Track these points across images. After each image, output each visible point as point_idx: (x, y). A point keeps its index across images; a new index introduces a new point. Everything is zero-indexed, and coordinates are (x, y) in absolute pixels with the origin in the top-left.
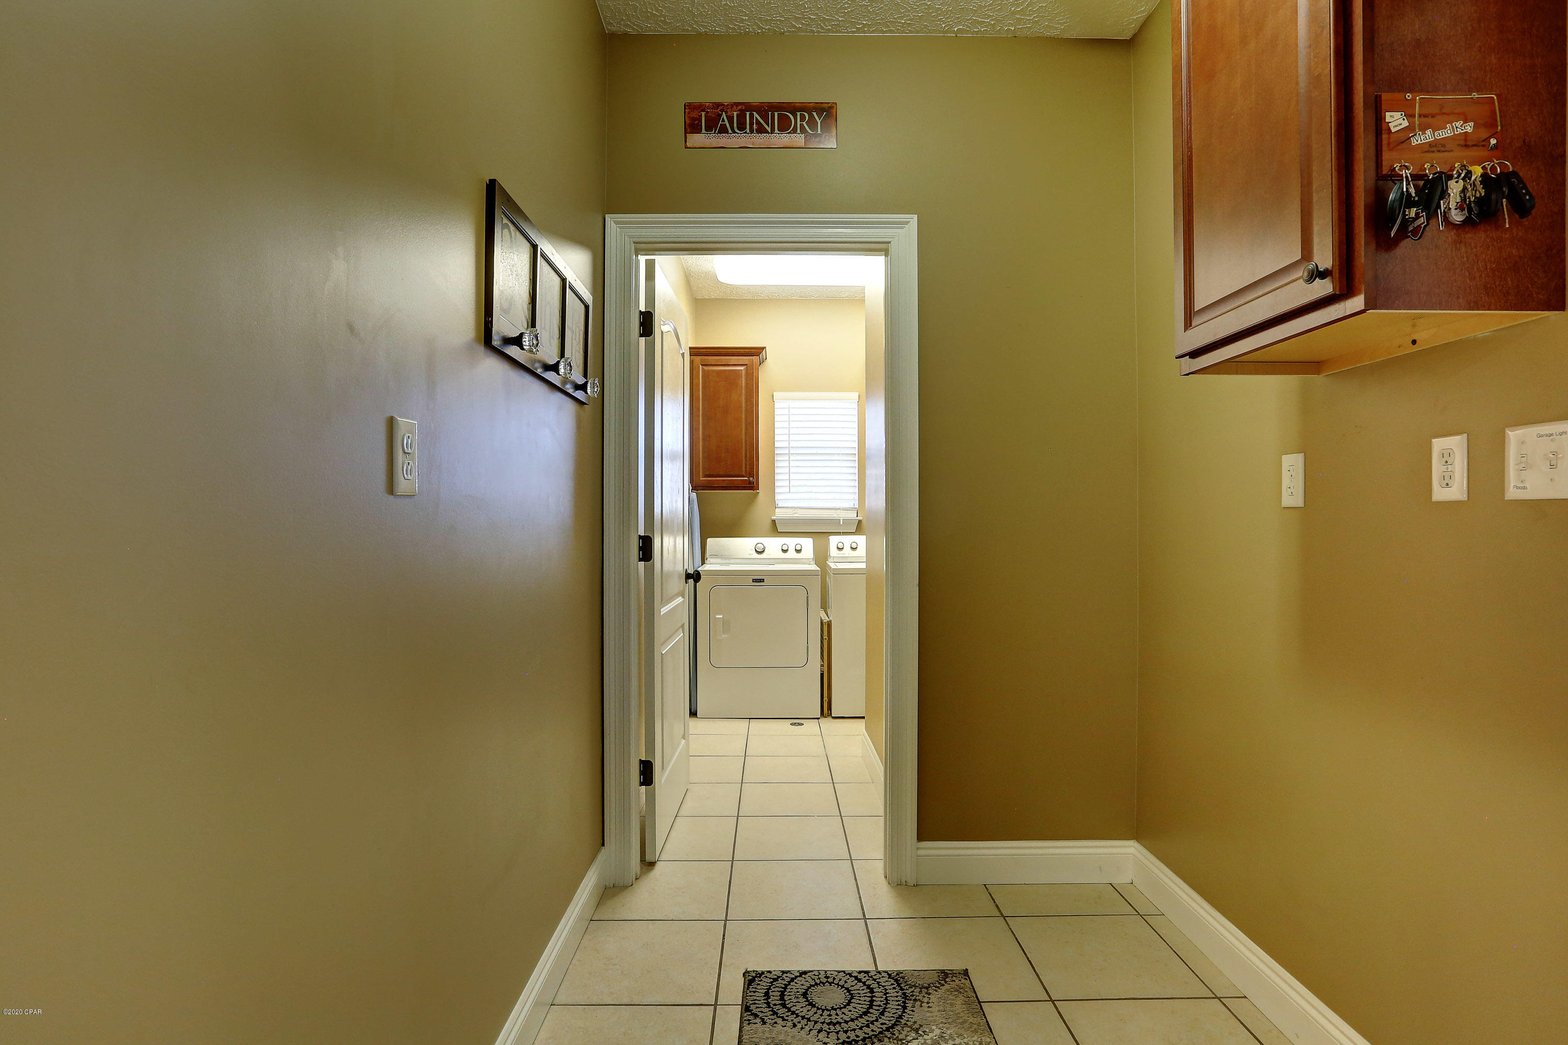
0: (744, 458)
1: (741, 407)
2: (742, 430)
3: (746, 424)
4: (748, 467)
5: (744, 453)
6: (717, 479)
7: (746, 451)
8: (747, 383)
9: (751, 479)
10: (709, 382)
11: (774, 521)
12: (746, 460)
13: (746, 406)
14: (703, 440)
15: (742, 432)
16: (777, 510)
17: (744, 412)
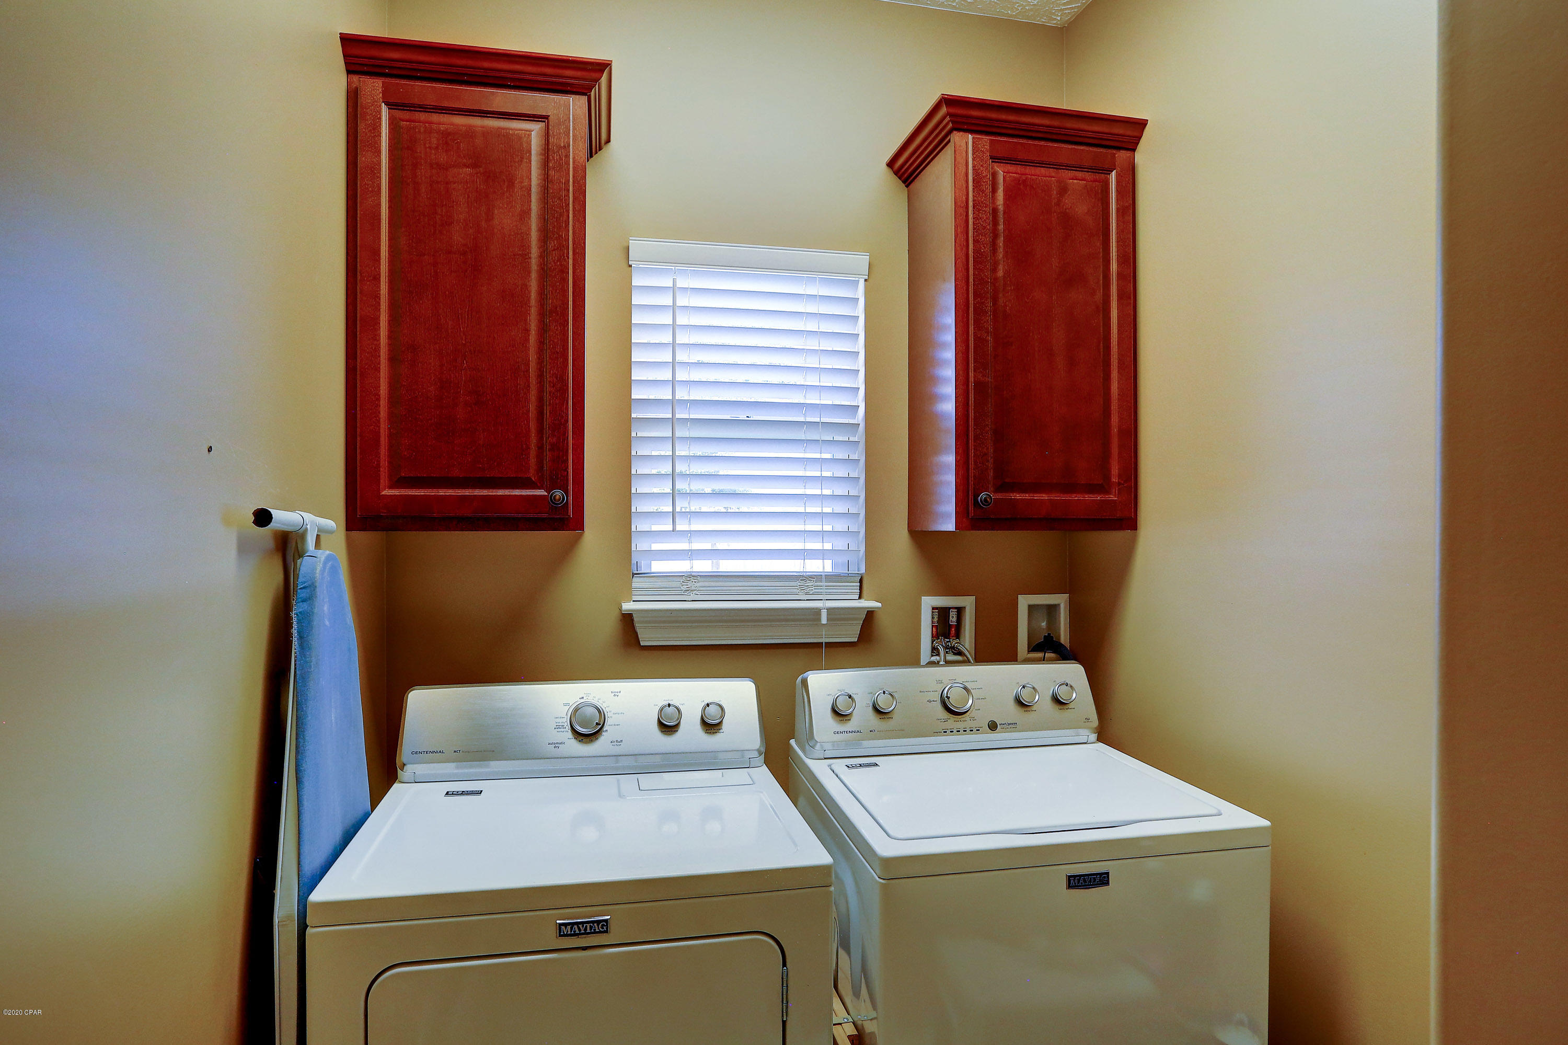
0: (533, 426)
1: (526, 256)
2: (527, 331)
3: (542, 315)
4: (548, 455)
5: (532, 407)
6: (442, 492)
7: (540, 399)
8: (546, 179)
9: (558, 493)
10: (415, 166)
11: (628, 619)
12: (540, 431)
13: (542, 256)
14: (392, 359)
15: (527, 340)
16: (637, 583)
17: (534, 275)
